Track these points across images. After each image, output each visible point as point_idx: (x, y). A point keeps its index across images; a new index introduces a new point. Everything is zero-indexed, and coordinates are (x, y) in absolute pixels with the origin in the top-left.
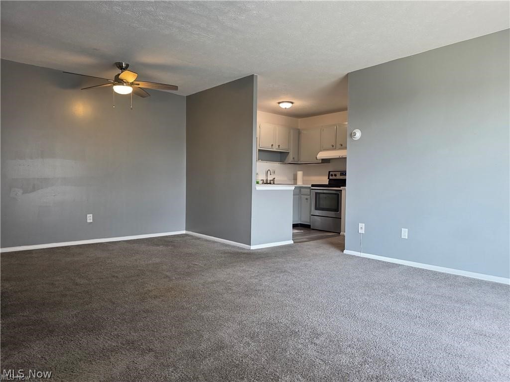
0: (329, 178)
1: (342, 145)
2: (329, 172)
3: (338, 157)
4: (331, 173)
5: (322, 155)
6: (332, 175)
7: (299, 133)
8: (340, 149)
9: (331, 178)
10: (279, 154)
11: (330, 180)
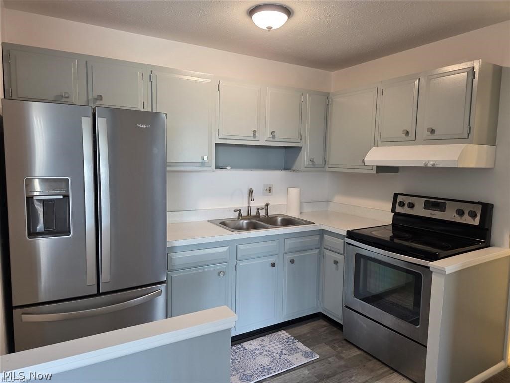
0: (393, 210)
1: (433, 131)
2: (396, 195)
3: (422, 165)
4: (400, 199)
5: (378, 156)
6: (402, 204)
7: (326, 102)
8: (428, 141)
9: (399, 210)
10: (284, 150)
11: (397, 216)
